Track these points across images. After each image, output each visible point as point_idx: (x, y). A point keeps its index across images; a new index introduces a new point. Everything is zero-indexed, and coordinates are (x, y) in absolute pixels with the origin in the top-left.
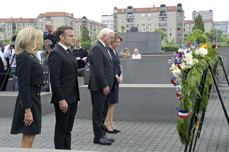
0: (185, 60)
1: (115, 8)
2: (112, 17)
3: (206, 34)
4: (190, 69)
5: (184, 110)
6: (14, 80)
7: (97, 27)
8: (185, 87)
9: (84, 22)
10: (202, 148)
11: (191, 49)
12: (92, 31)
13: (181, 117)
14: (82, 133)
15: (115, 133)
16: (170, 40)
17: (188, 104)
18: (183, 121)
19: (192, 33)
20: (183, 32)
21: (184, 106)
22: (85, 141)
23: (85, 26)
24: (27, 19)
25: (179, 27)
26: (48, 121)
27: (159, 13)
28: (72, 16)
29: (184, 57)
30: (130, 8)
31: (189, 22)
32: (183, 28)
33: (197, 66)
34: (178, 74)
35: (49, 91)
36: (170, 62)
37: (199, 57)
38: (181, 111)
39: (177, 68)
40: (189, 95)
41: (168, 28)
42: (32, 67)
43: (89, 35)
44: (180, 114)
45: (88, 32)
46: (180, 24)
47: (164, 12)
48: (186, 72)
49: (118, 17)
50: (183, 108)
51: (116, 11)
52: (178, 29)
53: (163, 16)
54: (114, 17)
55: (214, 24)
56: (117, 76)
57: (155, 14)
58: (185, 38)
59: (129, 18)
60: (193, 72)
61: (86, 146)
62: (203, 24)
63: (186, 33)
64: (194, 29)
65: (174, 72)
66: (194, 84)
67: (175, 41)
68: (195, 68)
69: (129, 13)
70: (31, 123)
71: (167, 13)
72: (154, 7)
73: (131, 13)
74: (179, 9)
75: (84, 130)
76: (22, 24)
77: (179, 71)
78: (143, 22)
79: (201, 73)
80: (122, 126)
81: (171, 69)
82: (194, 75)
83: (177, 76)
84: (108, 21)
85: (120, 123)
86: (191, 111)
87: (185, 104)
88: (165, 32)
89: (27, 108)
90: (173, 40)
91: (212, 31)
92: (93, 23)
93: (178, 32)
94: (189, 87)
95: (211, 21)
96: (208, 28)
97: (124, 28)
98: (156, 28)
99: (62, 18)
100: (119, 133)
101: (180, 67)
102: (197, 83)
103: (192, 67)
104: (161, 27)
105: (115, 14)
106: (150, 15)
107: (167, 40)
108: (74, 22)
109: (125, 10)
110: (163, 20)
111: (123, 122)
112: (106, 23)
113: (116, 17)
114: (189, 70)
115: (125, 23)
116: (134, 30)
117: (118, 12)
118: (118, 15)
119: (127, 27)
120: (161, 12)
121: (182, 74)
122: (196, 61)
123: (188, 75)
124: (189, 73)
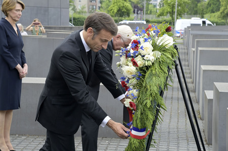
0: (143, 52)
4: (150, 66)
5: (139, 128)
8: (142, 93)
11: (148, 34)
13: (136, 137)
16: (79, 8)
17: (147, 119)
18: (138, 144)
21: (141, 121)
29: (141, 48)
33: (160, 62)
34: (131, 73)
36: (118, 53)
37: (162, 49)
38: (136, 129)
39: (131, 64)
40: (148, 106)
44: (134, 132)
48: (143, 71)
50: (139, 125)
58: (100, 5)
60: (153, 72)
65: (125, 69)
66: (155, 88)
67: (86, 10)
68: (157, 65)
77: (133, 69)
82: (156, 75)
83: (130, 76)
86: (149, 129)
87: (141, 119)
90: (83, 8)
94: (148, 93)
101: (135, 64)
102: (160, 87)
103: (153, 64)
107: (74, 7)
111: (24, 137)
114: (148, 67)
121: (138, 74)
122: (158, 54)
123: (147, 75)
124: (148, 73)
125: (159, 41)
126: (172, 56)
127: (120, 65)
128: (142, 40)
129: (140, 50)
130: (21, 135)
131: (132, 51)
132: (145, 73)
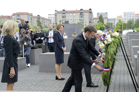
1: (56, 11)
2: (54, 15)
3: (105, 25)
4: (110, 44)
5: (107, 67)
6: (2, 50)
7: (46, 21)
8: (107, 54)
9: (38, 18)
10: (111, 88)
12: (43, 23)
13: (105, 71)
14: (44, 80)
15: (63, 80)
17: (109, 64)
19: (97, 24)
20: (93, 24)
22: (46, 85)
23: (39, 20)
24: (6, 16)
25: (90, 21)
26: (23, 74)
27: (80, 14)
28: (31, 15)
30: (64, 10)
31: (95, 19)
32: (93, 21)
33: (114, 42)
34: (103, 47)
35: (23, 57)
36: (98, 40)
37: (115, 37)
39: (102, 43)
40: (110, 59)
41: (84, 21)
42: (14, 43)
43: (41, 25)
44: (104, 69)
45: (41, 23)
46: (91, 19)
47: (82, 13)
48: (107, 46)
49: (57, 15)
50: (106, 66)
51: (56, 12)
52: (90, 22)
53: (81, 15)
54: (55, 16)
55: (108, 20)
56: (63, 48)
57: (77, 14)
59: (63, 16)
61: (47, 88)
62: (103, 20)
63: (94, 24)
64: (98, 22)
65: (100, 45)
66: (112, 52)
68: (112, 43)
69: (63, 13)
70: (14, 75)
71: (84, 13)
72: (77, 11)
73: (65, 13)
74: (90, 11)
75: (45, 78)
76: (3, 19)
77: (103, 45)
78: (71, 18)
79: (116, 46)
80: (66, 76)
81: (98, 44)
82: (112, 47)
83: (102, 48)
84: (51, 18)
85: (64, 74)
86: (111, 68)
87: (107, 64)
88: (83, 24)
89: (12, 67)
91: (107, 23)
92: (43, 19)
93: (90, 24)
94: (109, 54)
95: (107, 18)
96: (105, 22)
97: (61, 21)
98: (78, 21)
99: (26, 16)
100: (65, 80)
101: (104, 43)
102: (114, 52)
103: (111, 43)
104: (82, 21)
105: (55, 14)
106: (74, 14)
108: (32, 18)
109: (61, 11)
110: (82, 17)
111: (66, 74)
112: (50, 19)
113: (56, 16)
114: (109, 44)
115: (61, 19)
116: (67, 22)
117: (57, 13)
118: (57, 14)
119: (62, 21)
120: (81, 13)
121: (105, 47)
122: (113, 39)
123: (109, 47)
124: (109, 46)
125: (113, 34)
126: (119, 40)
127: (99, 44)
128: (106, 34)
129: (106, 38)
130: (65, 73)
131: (103, 39)
132: (108, 46)
